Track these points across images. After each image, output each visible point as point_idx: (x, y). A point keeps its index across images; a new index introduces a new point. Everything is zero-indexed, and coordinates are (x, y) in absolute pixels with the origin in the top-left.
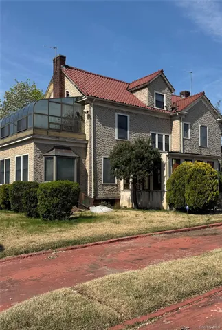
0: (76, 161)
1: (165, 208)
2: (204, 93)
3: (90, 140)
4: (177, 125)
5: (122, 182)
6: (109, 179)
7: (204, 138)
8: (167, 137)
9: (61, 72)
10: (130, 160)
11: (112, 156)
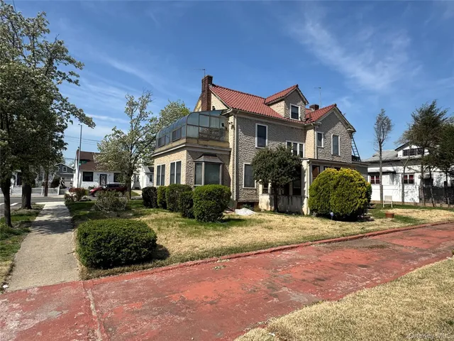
0: (221, 166)
1: (305, 213)
2: (336, 105)
3: (234, 147)
4: (311, 134)
5: (261, 187)
6: (249, 184)
7: (336, 147)
8: (301, 146)
9: (208, 90)
10: (273, 166)
11: (255, 163)
